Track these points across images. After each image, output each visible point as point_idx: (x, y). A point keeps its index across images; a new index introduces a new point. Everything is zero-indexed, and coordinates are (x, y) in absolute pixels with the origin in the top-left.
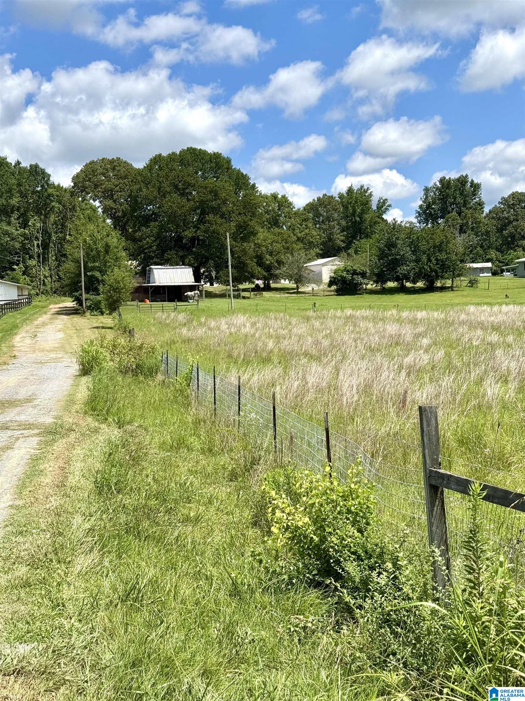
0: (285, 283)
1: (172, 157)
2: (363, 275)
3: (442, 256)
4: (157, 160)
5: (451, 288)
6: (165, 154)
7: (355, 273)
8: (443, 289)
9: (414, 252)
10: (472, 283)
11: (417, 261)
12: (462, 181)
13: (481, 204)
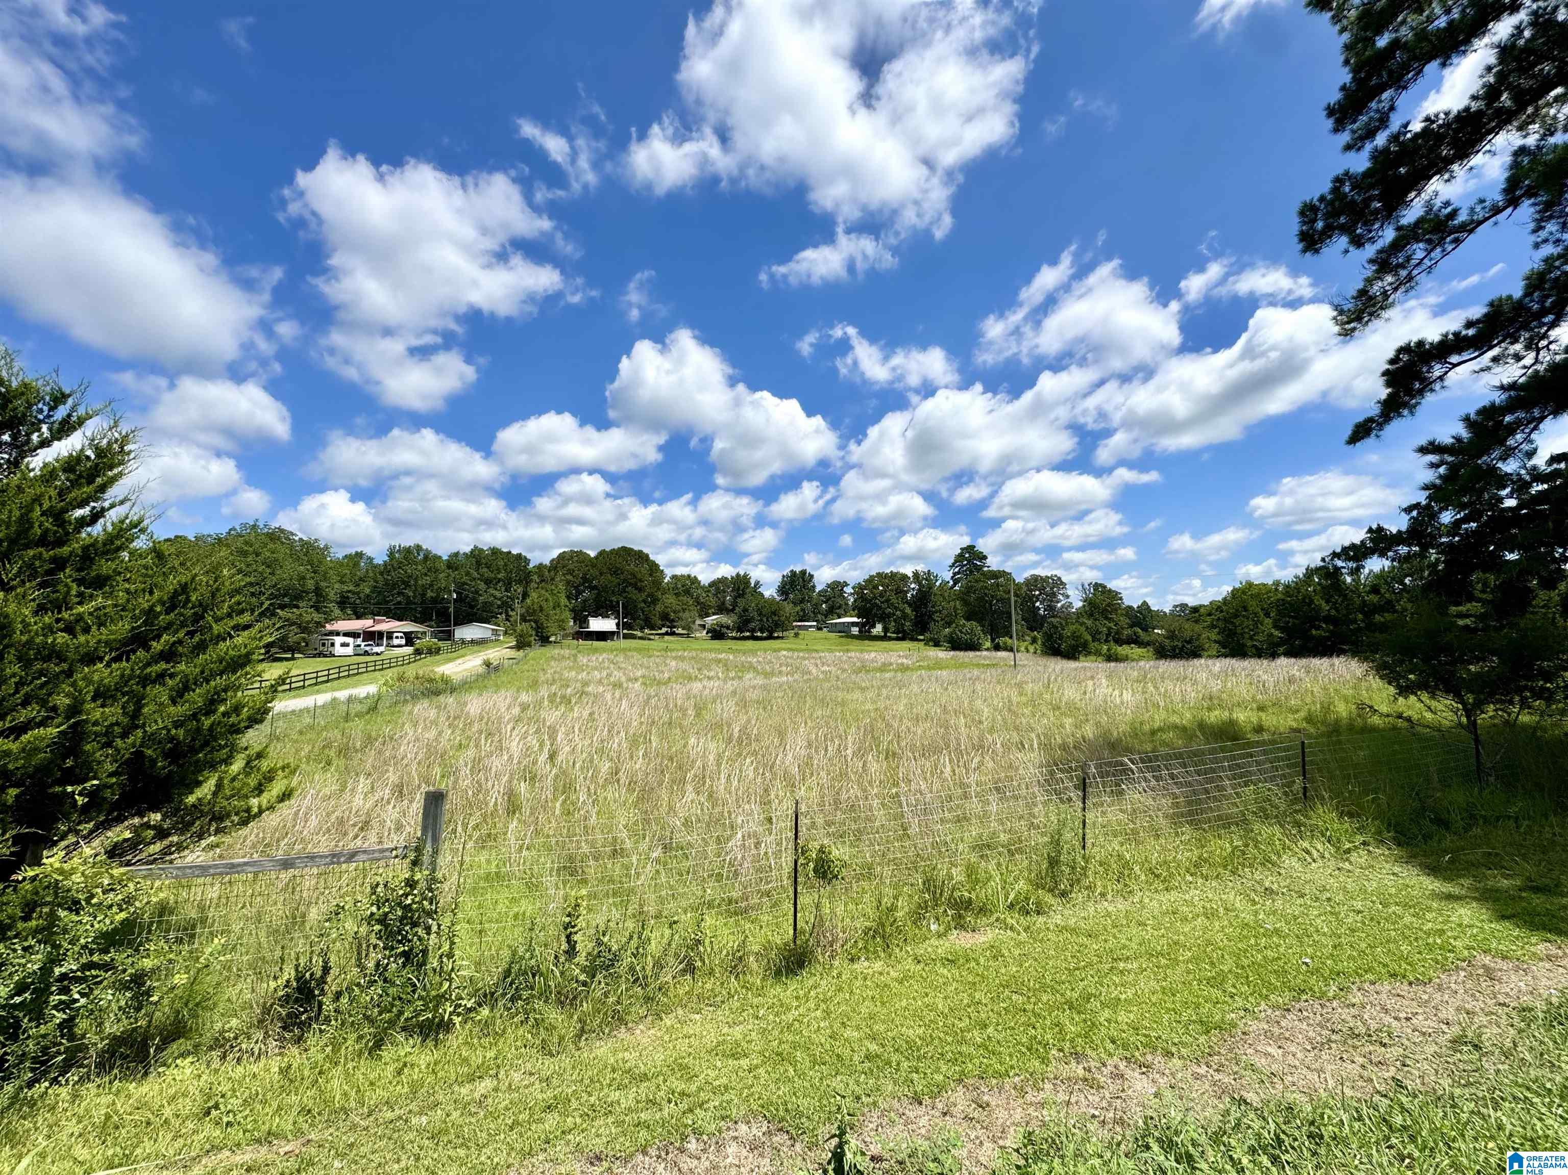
0: (680, 631)
1: (613, 551)
2: (728, 628)
3: (776, 618)
4: (602, 553)
5: (782, 638)
6: (608, 549)
7: (722, 626)
8: (778, 638)
9: (759, 615)
10: (796, 635)
11: (761, 620)
12: (803, 572)
13: (814, 587)
